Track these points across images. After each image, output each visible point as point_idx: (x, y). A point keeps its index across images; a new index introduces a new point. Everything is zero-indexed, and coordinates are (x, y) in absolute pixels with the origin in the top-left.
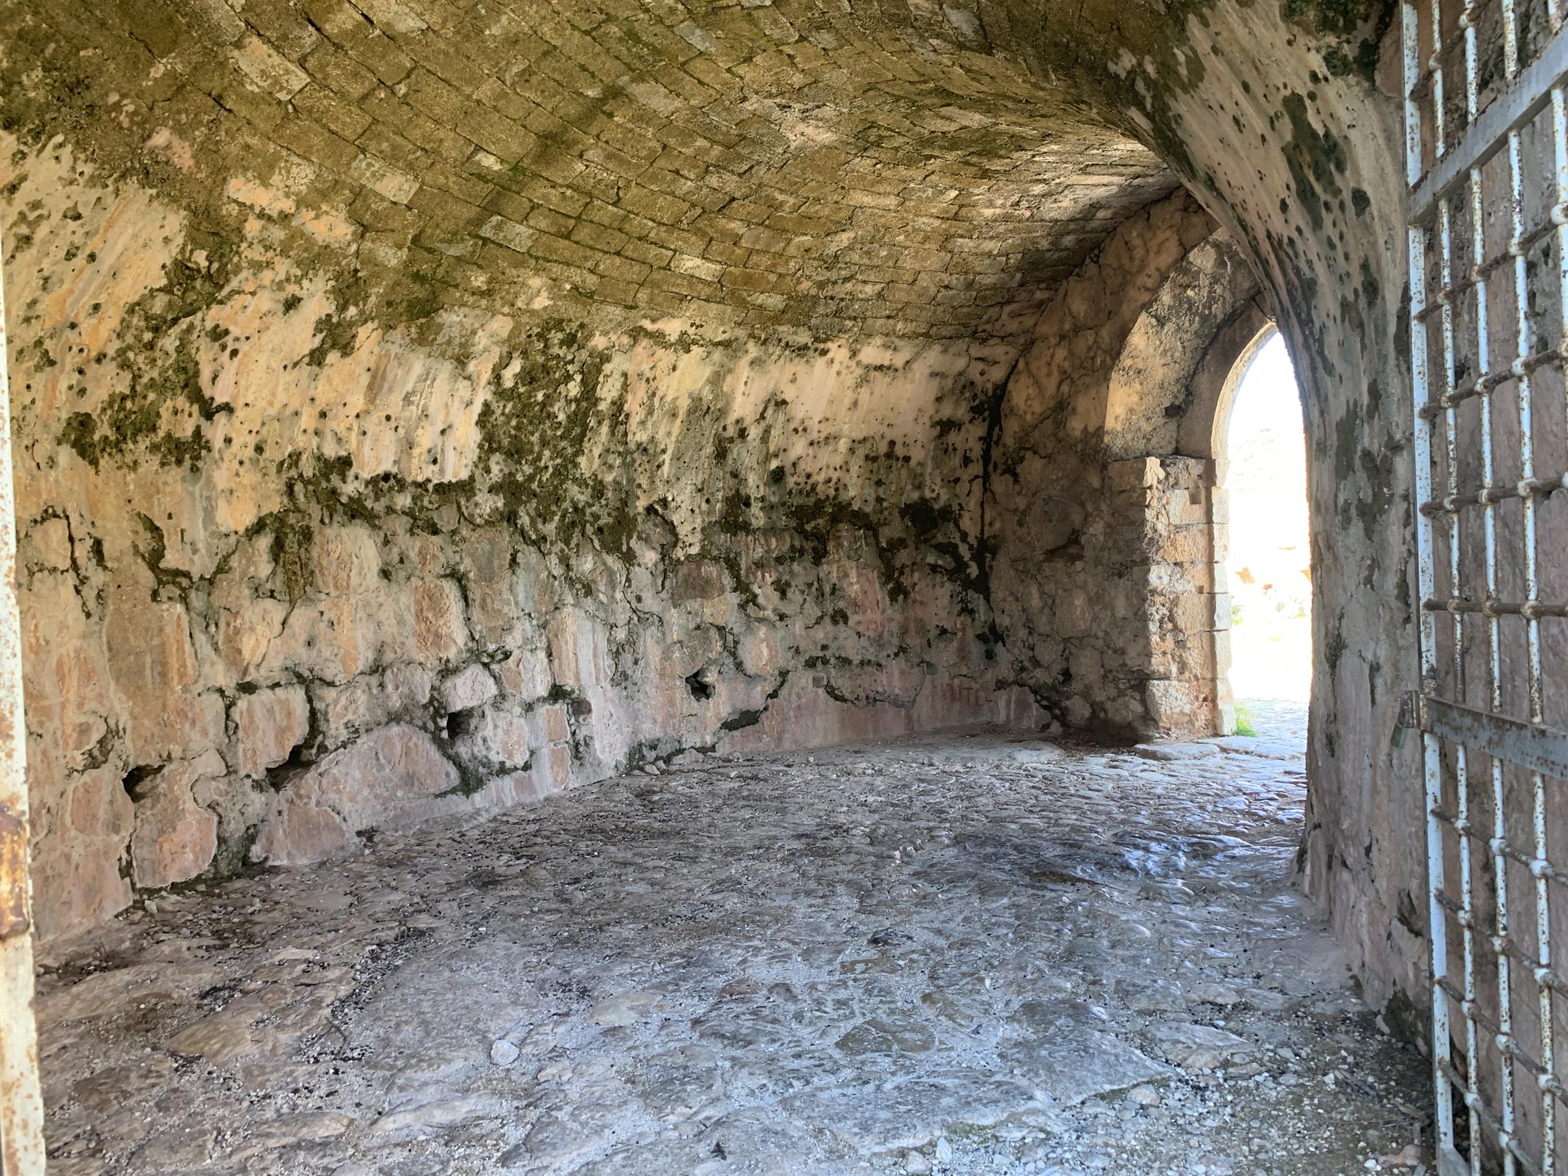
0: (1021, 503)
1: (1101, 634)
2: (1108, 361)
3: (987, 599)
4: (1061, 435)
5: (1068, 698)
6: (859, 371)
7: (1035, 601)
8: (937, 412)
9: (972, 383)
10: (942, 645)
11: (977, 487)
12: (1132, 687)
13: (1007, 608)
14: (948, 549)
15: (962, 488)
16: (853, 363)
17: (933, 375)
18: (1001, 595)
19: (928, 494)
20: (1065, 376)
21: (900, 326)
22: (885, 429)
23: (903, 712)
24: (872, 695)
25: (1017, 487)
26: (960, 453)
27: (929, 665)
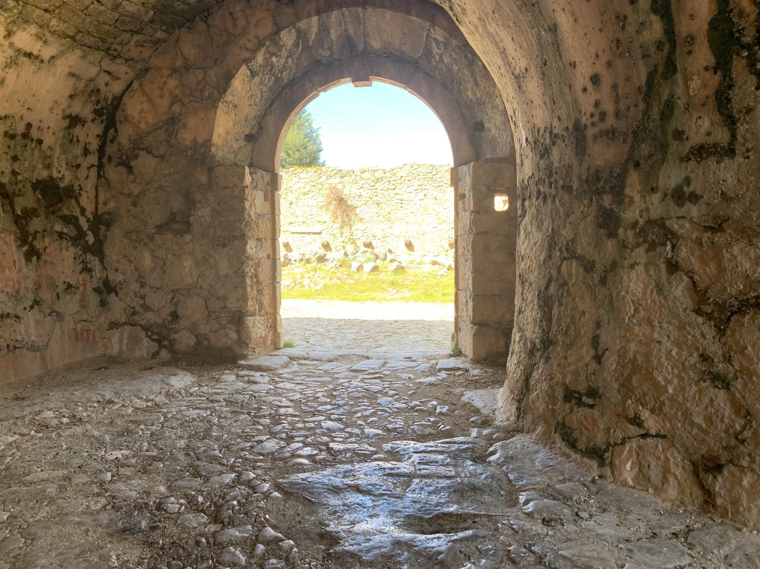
0: (136, 189)
1: (206, 286)
2: (216, 94)
3: (102, 261)
4: (172, 142)
5: (176, 332)
6: (10, 52)
7: (147, 261)
8: (69, 107)
9: (98, 90)
10: (68, 298)
11: (93, 173)
12: (229, 322)
13: (121, 267)
14: (70, 220)
15: (82, 173)
16: (6, 43)
17: (72, 75)
18: (115, 258)
19: (55, 174)
20: (175, 100)
21: (54, 22)
22: (24, 111)
23: (39, 355)
24: (12, 344)
25: (132, 177)
26: (82, 145)
27: (58, 314)
